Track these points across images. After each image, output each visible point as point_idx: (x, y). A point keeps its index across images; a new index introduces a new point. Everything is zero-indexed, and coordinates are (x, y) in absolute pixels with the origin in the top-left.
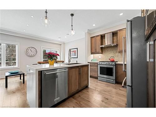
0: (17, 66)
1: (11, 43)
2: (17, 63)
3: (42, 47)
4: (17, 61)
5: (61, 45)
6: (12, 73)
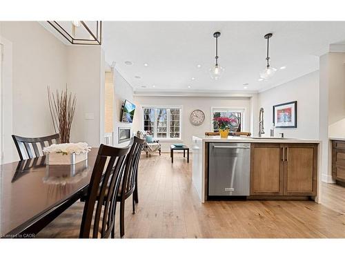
0: (180, 139)
1: (175, 107)
2: (180, 135)
3: (212, 108)
4: (180, 132)
5: (249, 98)
6: (177, 146)
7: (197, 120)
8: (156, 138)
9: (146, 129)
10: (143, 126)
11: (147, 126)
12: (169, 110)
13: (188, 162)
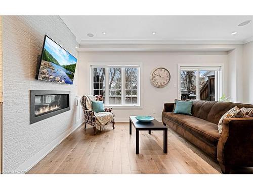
2: (138, 100)
4: (138, 96)
7: (160, 81)
8: (107, 104)
9: (96, 93)
10: (92, 89)
11: (98, 89)
12: (123, 69)
13: (166, 151)
